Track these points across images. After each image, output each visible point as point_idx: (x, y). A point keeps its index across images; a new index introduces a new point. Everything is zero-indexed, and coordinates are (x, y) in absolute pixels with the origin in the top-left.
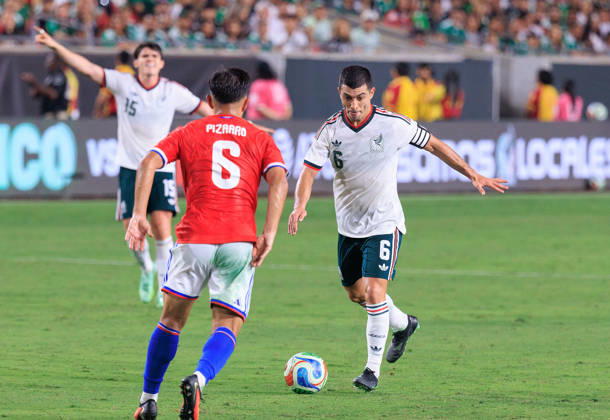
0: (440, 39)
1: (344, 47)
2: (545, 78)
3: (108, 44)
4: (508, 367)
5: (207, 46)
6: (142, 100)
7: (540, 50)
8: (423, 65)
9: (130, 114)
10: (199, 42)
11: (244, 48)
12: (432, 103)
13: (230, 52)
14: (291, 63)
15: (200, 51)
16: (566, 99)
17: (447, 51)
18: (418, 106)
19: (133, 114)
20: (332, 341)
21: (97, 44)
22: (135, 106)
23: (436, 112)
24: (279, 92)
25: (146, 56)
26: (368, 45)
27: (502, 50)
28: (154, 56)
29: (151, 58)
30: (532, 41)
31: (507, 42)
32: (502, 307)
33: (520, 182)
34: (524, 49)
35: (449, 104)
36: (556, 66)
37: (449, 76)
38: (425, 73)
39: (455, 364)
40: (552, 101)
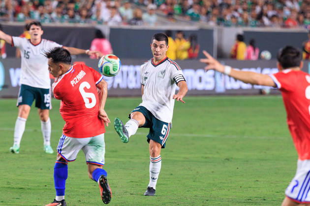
0: (187, 19)
1: (139, 22)
2: (240, 38)
3: (20, 21)
4: (221, 183)
5: (70, 22)
6: (32, 51)
7: (238, 24)
8: (179, 32)
9: (27, 58)
10: (66, 20)
11: (89, 22)
12: (184, 50)
13: (82, 25)
14: (112, 30)
15: (66, 24)
16: (250, 48)
17: (191, 24)
18: (176, 52)
19: (28, 58)
20: (132, 170)
21: (15, 21)
22: (29, 54)
23: (185, 55)
24: (106, 44)
25: (33, 29)
26: (152, 21)
27: (218, 24)
28: (38, 29)
29: (36, 30)
30: (234, 20)
31: (221, 20)
32: (218, 152)
33: (227, 90)
34: (229, 24)
35: (192, 51)
36: (245, 32)
37: (192, 37)
38: (180, 35)
39: (194, 181)
40: (243, 50)
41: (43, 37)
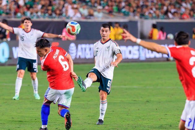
0: (121, 15)
1: (92, 17)
2: (154, 26)
3: (18, 17)
4: (144, 116)
5: (49, 18)
6: (26, 36)
7: (153, 18)
8: (116, 23)
10: (47, 16)
11: (61, 18)
13: (57, 19)
15: (47, 19)
16: (161, 32)
17: (124, 18)
18: (115, 35)
19: (23, 41)
20: (89, 109)
21: (15, 17)
22: (23, 38)
25: (26, 22)
26: (99, 16)
27: (141, 18)
28: (29, 22)
29: (28, 23)
30: (150, 15)
31: (142, 15)
32: (141, 97)
33: (146, 58)
34: (148, 17)
36: (157, 23)
38: (117, 25)
39: (127, 115)
40: (156, 33)
41: (32, 27)
